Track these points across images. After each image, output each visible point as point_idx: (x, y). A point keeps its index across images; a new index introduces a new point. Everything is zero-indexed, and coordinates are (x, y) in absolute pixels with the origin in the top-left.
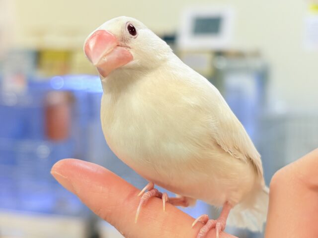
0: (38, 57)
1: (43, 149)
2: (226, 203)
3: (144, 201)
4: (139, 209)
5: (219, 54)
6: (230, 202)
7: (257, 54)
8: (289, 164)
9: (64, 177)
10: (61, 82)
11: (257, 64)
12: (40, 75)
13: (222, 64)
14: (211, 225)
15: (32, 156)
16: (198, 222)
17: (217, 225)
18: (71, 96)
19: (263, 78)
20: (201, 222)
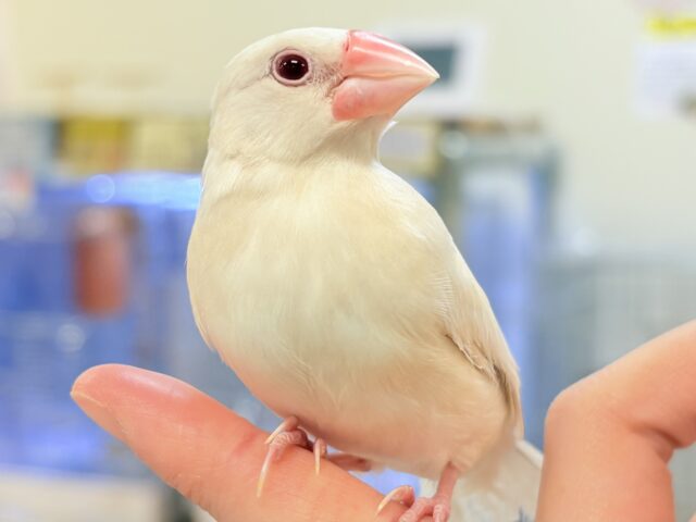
0: (60, 132)
1: (71, 334)
2: (450, 466)
3: (277, 450)
4: (265, 468)
5: (451, 126)
6: (455, 464)
7: (532, 127)
8: (601, 367)
9: (99, 403)
10: (108, 188)
11: (532, 147)
12: (64, 173)
13: (458, 147)
14: (422, 508)
15: (48, 348)
16: (391, 502)
17: (435, 511)
18: (130, 218)
19: (546, 177)
20: (397, 502)
